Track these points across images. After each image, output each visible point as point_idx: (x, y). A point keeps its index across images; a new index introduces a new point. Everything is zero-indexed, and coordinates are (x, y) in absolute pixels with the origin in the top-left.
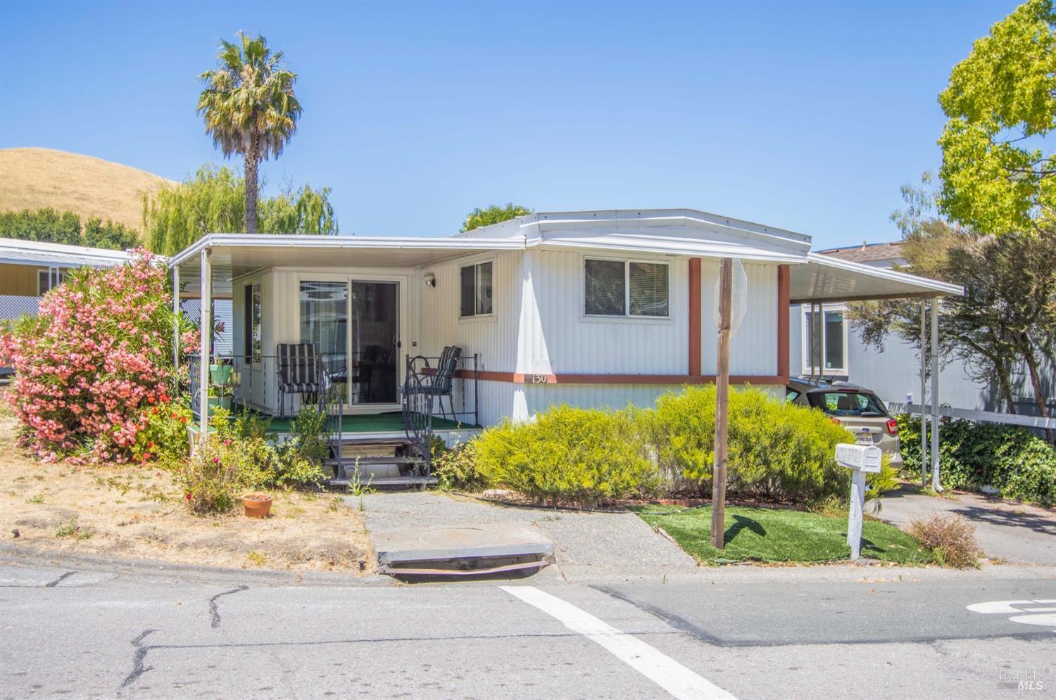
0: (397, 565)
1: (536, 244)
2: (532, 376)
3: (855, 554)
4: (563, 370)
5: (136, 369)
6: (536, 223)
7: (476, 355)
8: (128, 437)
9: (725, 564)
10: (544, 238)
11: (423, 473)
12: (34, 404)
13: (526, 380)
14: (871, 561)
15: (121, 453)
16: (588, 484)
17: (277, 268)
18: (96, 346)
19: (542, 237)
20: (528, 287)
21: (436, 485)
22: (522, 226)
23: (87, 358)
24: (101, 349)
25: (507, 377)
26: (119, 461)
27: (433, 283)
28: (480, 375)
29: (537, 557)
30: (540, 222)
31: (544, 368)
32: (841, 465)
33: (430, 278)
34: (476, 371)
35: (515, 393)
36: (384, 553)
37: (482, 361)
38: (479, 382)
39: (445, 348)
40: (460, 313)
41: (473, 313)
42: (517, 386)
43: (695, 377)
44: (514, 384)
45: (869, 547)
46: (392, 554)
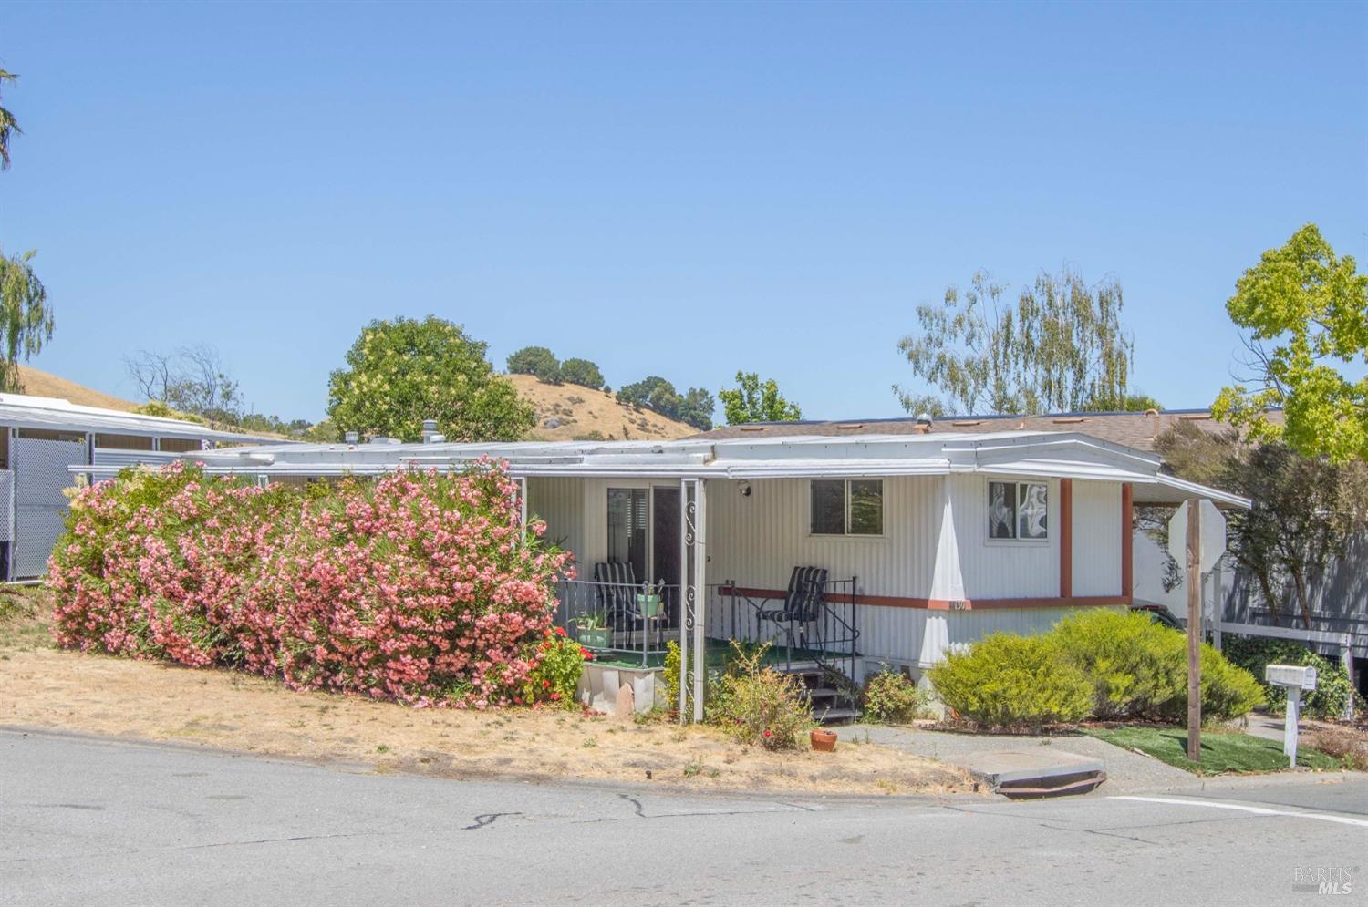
1: (971, 470)
2: (954, 602)
3: (1293, 764)
4: (979, 595)
5: (527, 599)
6: (974, 450)
7: (854, 579)
8: (517, 676)
9: (1214, 775)
10: (980, 466)
11: (844, 705)
12: (403, 641)
13: (950, 607)
14: (1304, 768)
15: (511, 695)
16: (1055, 710)
18: (478, 573)
19: (978, 464)
20: (948, 510)
21: (861, 717)
22: (943, 450)
23: (469, 586)
24: (484, 575)
25: (921, 603)
26: (501, 703)
27: (748, 492)
28: (856, 599)
29: (1091, 775)
30: (979, 449)
31: (959, 596)
32: (1275, 684)
33: (746, 486)
34: (854, 596)
35: (928, 620)
36: (997, 775)
37: (859, 584)
38: (857, 606)
39: (796, 568)
40: (810, 529)
41: (842, 532)
42: (934, 613)
43: (1066, 599)
44: (927, 611)
45: (1298, 757)
46: (1002, 776)
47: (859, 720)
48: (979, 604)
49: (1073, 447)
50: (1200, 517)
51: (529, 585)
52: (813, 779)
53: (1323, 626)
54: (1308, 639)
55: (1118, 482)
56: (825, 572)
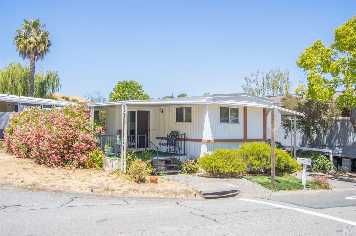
0: (204, 195)
1: (212, 103)
2: (208, 140)
3: (305, 187)
5: (87, 139)
6: (212, 97)
7: (185, 134)
8: (84, 160)
9: (278, 191)
10: (214, 102)
11: (176, 169)
12: (52, 150)
13: (207, 141)
14: (308, 189)
15: (82, 165)
16: (233, 171)
17: (117, 107)
18: (74, 132)
19: (214, 101)
20: (207, 115)
21: (181, 172)
22: (205, 98)
23: (71, 136)
24: (76, 133)
25: (200, 140)
26: (80, 168)
27: (162, 112)
28: (185, 140)
29: (235, 191)
30: (214, 97)
31: (211, 138)
32: (299, 163)
33: (162, 110)
34: (185, 139)
35: (202, 145)
36: (202, 191)
37: (186, 136)
38: (186, 142)
39: (171, 131)
40: (175, 121)
41: (182, 122)
42: (203, 143)
43: (245, 139)
44: (202, 143)
45: (307, 185)
46: (204, 192)
47: (180, 173)
48: (216, 141)
49: (245, 97)
50: (275, 115)
51: (88, 135)
52: (143, 192)
53: (327, 148)
54: (321, 151)
55: (262, 108)
56: (178, 132)
